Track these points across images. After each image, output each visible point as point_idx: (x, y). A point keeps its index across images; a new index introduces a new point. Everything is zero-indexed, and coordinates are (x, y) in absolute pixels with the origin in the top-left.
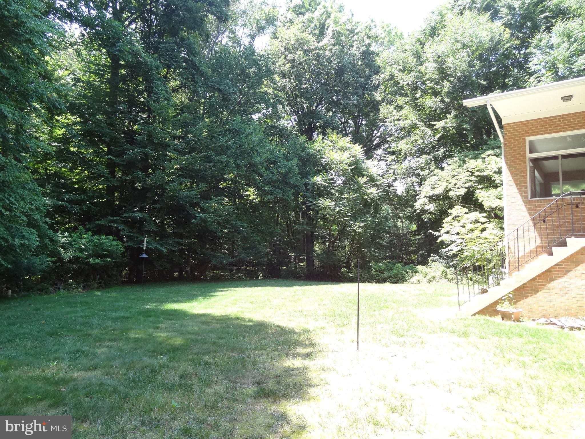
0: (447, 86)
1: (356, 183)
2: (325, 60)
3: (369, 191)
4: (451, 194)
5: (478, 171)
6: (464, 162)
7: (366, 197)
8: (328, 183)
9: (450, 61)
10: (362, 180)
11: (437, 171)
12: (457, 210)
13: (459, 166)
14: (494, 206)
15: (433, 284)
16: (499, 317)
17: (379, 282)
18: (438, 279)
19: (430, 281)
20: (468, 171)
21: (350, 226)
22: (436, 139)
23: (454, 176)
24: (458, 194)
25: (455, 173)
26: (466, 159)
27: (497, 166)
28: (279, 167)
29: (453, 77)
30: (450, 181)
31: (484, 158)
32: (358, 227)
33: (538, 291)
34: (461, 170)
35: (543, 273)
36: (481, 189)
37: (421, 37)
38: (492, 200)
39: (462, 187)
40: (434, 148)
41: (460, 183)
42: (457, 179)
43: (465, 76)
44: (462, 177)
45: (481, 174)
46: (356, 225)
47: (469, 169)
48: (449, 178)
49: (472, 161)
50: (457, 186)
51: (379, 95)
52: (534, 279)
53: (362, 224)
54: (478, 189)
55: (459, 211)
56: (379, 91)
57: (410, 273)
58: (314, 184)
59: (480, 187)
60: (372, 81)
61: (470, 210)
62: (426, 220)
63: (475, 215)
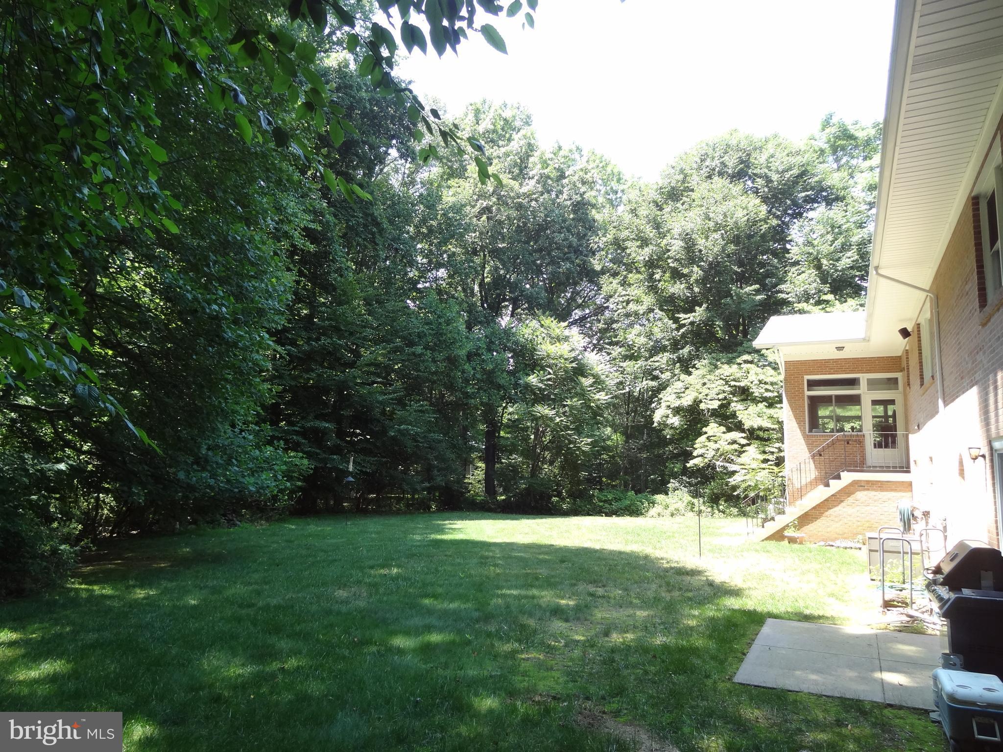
0: (697, 272)
1: (579, 383)
2: (529, 213)
3: (597, 397)
4: (702, 406)
5: (734, 380)
6: (716, 367)
7: (592, 404)
8: (545, 385)
9: (701, 242)
10: (586, 382)
11: (683, 377)
12: (713, 428)
13: (710, 371)
14: (756, 426)
15: (678, 519)
16: (786, 541)
17: (608, 515)
18: (683, 511)
19: (672, 515)
20: (721, 379)
21: (575, 443)
22: (680, 333)
23: (704, 384)
24: (711, 407)
25: (705, 380)
26: (719, 363)
27: (758, 378)
28: (483, 361)
29: (704, 261)
30: (701, 390)
31: (740, 364)
32: (585, 444)
33: (817, 518)
34: (712, 377)
35: (821, 503)
36: (736, 402)
37: (659, 198)
38: (754, 419)
39: (715, 399)
40: (676, 346)
41: (712, 394)
42: (709, 389)
43: (719, 263)
44: (713, 386)
45: (737, 384)
46: (582, 441)
47: (722, 376)
48: (699, 386)
49: (726, 366)
50: (709, 398)
51: (597, 262)
52: (814, 508)
53: (589, 440)
54: (733, 402)
55: (716, 430)
56: (597, 257)
57: (646, 504)
58: (527, 386)
59: (735, 399)
60: (590, 243)
61: (729, 430)
62: (668, 437)
63: (736, 435)
